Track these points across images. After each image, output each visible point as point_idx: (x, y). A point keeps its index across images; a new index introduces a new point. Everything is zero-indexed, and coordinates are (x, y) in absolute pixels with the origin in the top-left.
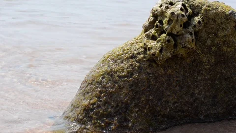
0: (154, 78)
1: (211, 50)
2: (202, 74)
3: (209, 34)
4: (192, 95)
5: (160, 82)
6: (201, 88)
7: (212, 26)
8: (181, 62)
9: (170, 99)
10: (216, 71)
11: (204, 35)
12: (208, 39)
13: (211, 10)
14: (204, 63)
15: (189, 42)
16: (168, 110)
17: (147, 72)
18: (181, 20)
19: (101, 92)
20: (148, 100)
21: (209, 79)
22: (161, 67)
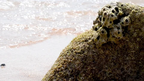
0: (97, 56)
1: (137, 40)
2: (130, 56)
3: (135, 29)
4: (122, 69)
5: (101, 59)
6: (129, 65)
7: (137, 23)
8: (115, 47)
9: (107, 71)
10: (140, 55)
11: (132, 29)
12: (134, 32)
13: (138, 13)
14: (131, 48)
15: (116, 33)
16: (105, 78)
17: (93, 52)
18: (111, 19)
19: (65, 61)
20: (92, 70)
21: (134, 60)
22: (102, 49)
